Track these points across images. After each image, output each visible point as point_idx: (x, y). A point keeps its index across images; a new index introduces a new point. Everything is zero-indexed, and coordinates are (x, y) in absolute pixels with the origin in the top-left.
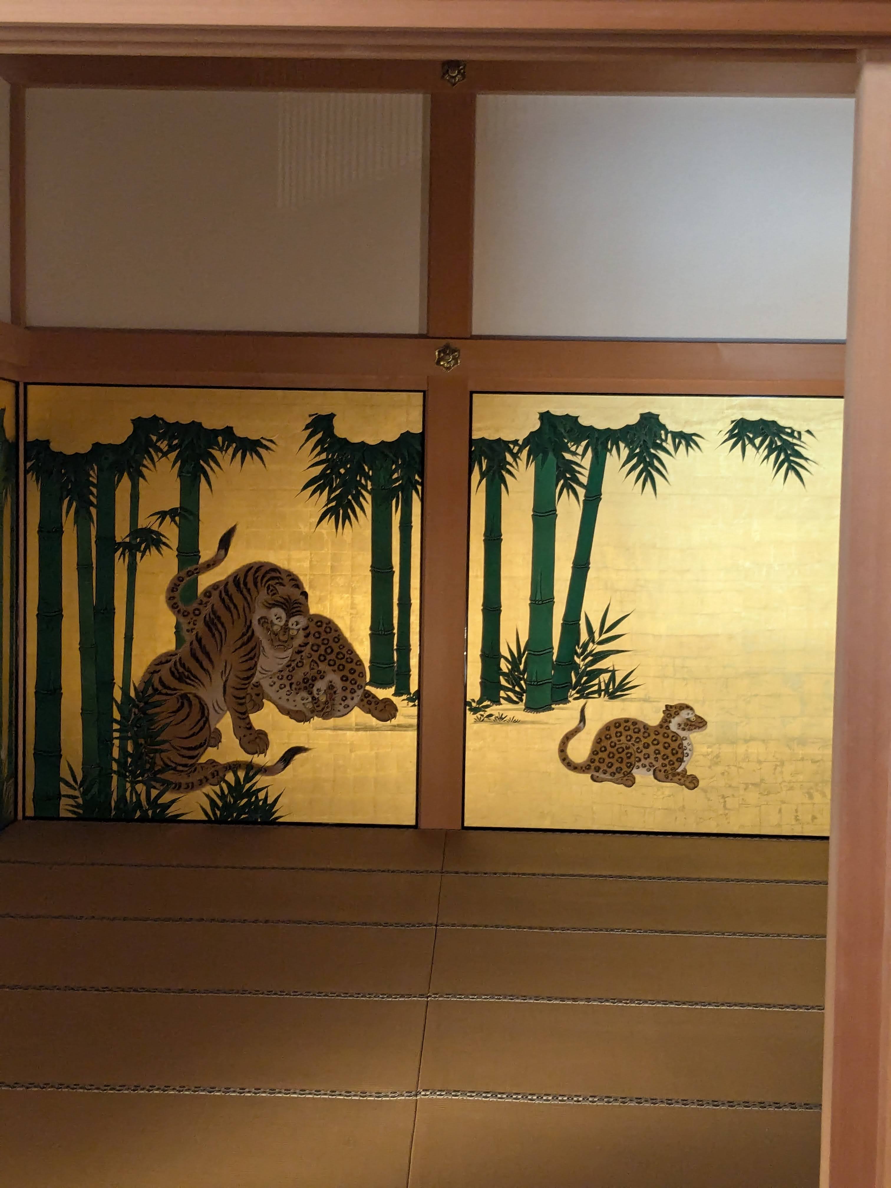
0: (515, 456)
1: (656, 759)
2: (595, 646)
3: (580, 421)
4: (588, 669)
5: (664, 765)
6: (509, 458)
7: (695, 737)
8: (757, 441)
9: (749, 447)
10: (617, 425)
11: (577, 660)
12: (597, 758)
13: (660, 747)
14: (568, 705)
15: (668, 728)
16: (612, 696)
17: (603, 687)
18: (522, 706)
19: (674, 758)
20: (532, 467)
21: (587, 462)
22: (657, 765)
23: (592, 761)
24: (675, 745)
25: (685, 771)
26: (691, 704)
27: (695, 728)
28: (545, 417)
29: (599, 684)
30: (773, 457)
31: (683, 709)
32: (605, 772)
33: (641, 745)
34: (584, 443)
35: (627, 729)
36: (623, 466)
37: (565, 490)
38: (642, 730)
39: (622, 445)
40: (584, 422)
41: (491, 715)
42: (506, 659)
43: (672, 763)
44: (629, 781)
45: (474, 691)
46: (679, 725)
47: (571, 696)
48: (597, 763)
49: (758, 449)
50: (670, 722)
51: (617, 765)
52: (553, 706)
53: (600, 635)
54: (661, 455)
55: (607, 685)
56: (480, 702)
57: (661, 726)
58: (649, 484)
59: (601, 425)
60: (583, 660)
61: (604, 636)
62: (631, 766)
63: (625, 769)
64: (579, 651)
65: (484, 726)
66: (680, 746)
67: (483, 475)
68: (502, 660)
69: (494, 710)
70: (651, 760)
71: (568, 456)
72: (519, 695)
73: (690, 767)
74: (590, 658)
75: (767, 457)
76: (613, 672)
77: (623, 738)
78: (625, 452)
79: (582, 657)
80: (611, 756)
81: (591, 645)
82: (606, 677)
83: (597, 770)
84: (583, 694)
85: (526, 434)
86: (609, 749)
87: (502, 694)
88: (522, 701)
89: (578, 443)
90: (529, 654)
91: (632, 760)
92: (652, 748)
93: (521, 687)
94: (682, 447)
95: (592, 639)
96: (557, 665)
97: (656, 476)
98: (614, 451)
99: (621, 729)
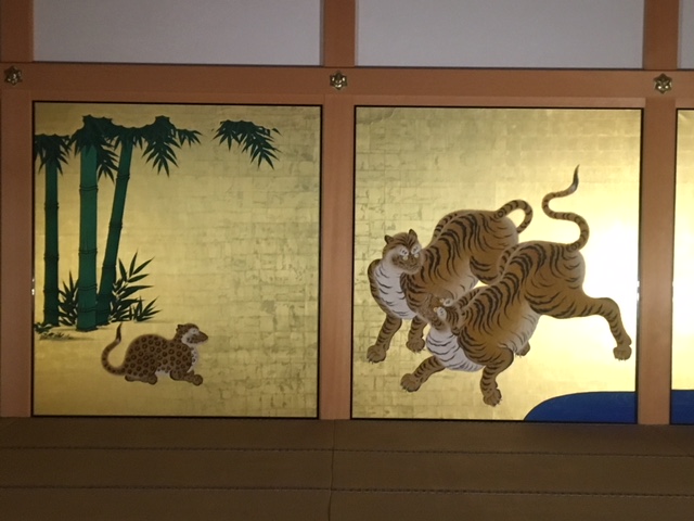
0: (67, 148)
1: (172, 364)
2: (127, 283)
3: (113, 122)
4: (122, 300)
5: (177, 368)
6: (62, 149)
7: (198, 347)
8: (239, 137)
9: (233, 141)
10: (140, 125)
11: (115, 294)
12: (129, 364)
13: (175, 355)
14: (108, 326)
15: (180, 341)
16: (140, 319)
17: (133, 313)
18: (74, 327)
19: (184, 363)
20: (79, 155)
21: (118, 151)
22: (173, 368)
23: (126, 366)
24: (185, 353)
25: (193, 372)
26: (196, 324)
27: (200, 341)
28: (87, 119)
29: (130, 310)
30: (250, 148)
31: (191, 327)
32: (135, 374)
33: (161, 354)
34: (116, 138)
35: (151, 343)
36: (144, 155)
37: (103, 174)
38: (162, 343)
39: (143, 140)
40: (116, 122)
41: (52, 334)
42: (62, 293)
43: (183, 367)
44: (153, 380)
45: (40, 317)
46: (188, 339)
47: (110, 320)
48: (129, 368)
49: (239, 142)
50: (181, 337)
51: (143, 369)
52: (98, 327)
53: (130, 275)
54: (172, 146)
55: (136, 311)
56: (44, 324)
57: (175, 340)
58: (163, 168)
59: (128, 125)
60: (119, 293)
61: (133, 276)
62: (154, 369)
63: (149, 371)
64: (115, 287)
65: (47, 342)
66: (189, 354)
67: (43, 161)
68: (60, 295)
69: (55, 330)
70: (169, 364)
71: (105, 147)
72: (72, 319)
73: (197, 368)
74: (123, 292)
75: (246, 148)
76: (140, 302)
77: (148, 349)
78: (145, 145)
79: (117, 291)
80: (140, 362)
81: (124, 282)
82: (135, 305)
83: (130, 372)
84: (120, 318)
85: (74, 131)
86: (138, 357)
87: (60, 318)
88: (74, 323)
89: (112, 140)
90: (79, 289)
91: (154, 365)
92: (169, 357)
93: (73, 313)
94: (186, 141)
95: (124, 278)
96: (100, 297)
97: (168, 161)
98: (138, 144)
99: (147, 342)
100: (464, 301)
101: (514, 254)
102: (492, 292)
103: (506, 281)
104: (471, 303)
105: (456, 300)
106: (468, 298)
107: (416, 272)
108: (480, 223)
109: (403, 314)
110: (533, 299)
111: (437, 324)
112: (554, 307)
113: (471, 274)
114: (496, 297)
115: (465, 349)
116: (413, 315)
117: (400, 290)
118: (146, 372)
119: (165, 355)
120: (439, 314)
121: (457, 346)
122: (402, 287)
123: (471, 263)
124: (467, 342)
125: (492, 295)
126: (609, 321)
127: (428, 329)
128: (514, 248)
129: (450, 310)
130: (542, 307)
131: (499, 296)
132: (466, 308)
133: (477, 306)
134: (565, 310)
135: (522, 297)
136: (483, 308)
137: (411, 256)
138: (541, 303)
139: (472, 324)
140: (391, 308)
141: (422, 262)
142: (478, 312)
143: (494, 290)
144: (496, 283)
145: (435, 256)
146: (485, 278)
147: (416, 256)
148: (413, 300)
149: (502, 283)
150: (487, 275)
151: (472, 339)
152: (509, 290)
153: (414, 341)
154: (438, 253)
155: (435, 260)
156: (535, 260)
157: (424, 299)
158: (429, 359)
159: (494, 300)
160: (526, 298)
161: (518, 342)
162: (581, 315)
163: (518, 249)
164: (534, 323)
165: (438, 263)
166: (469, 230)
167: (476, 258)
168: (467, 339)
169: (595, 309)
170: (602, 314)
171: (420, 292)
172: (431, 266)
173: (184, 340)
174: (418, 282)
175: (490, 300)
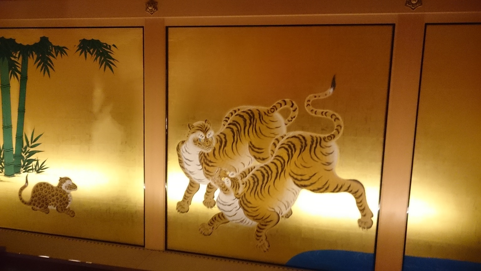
1: (57, 202)
2: (30, 148)
3: (16, 41)
4: (28, 159)
5: (60, 205)
8: (91, 51)
9: (88, 53)
10: (31, 43)
11: (23, 154)
12: (34, 199)
13: (59, 196)
14: (21, 174)
15: (61, 188)
16: (38, 172)
17: (34, 168)
18: (3, 174)
19: (64, 202)
21: (20, 61)
22: (58, 204)
23: (32, 201)
25: (69, 208)
27: (72, 189)
29: (32, 166)
30: (99, 58)
31: (67, 179)
32: (37, 206)
33: (50, 195)
34: (18, 52)
35: (45, 187)
36: (35, 63)
37: (12, 75)
38: (51, 188)
39: (34, 53)
40: (18, 41)
43: (64, 204)
44: (47, 211)
46: (66, 187)
47: (22, 171)
48: (33, 202)
49: (92, 55)
50: (62, 185)
51: (42, 203)
52: (15, 175)
53: (31, 144)
54: (51, 58)
55: (36, 167)
57: (58, 187)
58: (46, 73)
59: (25, 43)
60: (25, 154)
61: (33, 144)
62: (47, 204)
63: (45, 205)
64: (24, 150)
66: (67, 196)
70: (55, 202)
71: (13, 59)
72: (2, 169)
74: (28, 154)
75: (96, 59)
76: (38, 161)
77: (43, 191)
78: (35, 56)
79: (25, 153)
80: (39, 199)
81: (28, 148)
82: (35, 163)
83: (34, 205)
84: (26, 171)
88: (3, 172)
89: (16, 53)
90: (4, 151)
91: (47, 201)
93: (2, 165)
94: (59, 54)
95: (28, 145)
96: (15, 156)
97: (49, 67)
98: (31, 56)
99: (42, 187)
100: (244, 175)
101: (282, 141)
102: (265, 169)
103: (275, 161)
104: (249, 176)
105: (238, 174)
106: (247, 173)
107: (210, 151)
108: (257, 116)
109: (200, 180)
110: (295, 176)
111: (225, 189)
112: (312, 184)
113: (250, 155)
114: (267, 173)
115: (244, 210)
116: (208, 181)
117: (199, 164)
118: (42, 206)
119: (53, 196)
120: (226, 183)
121: (238, 207)
122: (200, 161)
123: (250, 146)
124: (245, 204)
125: (264, 172)
126: (356, 198)
127: (218, 193)
128: (283, 137)
129: (234, 180)
130: (302, 183)
131: (270, 173)
132: (245, 180)
133: (254, 179)
134: (320, 187)
135: (287, 174)
136: (258, 181)
137: (206, 139)
138: (302, 180)
139: (249, 191)
140: (192, 176)
141: (214, 144)
142: (254, 183)
143: (266, 168)
144: (268, 162)
145: (224, 140)
146: (259, 158)
147: (210, 140)
148: (208, 171)
149: (272, 162)
150: (261, 156)
151: (249, 202)
152: (277, 169)
153: (208, 200)
154: (225, 138)
155: (223, 143)
156: (298, 147)
157: (215, 171)
158: (219, 215)
159: (266, 175)
160: (290, 175)
161: (283, 208)
162: (333, 192)
163: (285, 138)
164: (296, 194)
165: (225, 146)
166: (248, 122)
167: (253, 143)
168: (245, 202)
169: (345, 188)
170: (350, 192)
171: (212, 166)
172: (220, 147)
173: (63, 187)
174: (211, 158)
175: (263, 176)
